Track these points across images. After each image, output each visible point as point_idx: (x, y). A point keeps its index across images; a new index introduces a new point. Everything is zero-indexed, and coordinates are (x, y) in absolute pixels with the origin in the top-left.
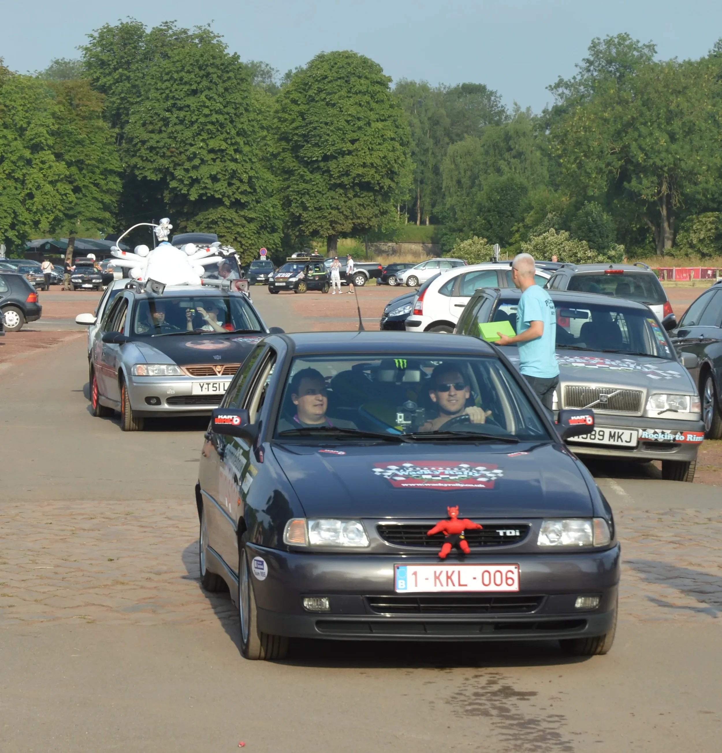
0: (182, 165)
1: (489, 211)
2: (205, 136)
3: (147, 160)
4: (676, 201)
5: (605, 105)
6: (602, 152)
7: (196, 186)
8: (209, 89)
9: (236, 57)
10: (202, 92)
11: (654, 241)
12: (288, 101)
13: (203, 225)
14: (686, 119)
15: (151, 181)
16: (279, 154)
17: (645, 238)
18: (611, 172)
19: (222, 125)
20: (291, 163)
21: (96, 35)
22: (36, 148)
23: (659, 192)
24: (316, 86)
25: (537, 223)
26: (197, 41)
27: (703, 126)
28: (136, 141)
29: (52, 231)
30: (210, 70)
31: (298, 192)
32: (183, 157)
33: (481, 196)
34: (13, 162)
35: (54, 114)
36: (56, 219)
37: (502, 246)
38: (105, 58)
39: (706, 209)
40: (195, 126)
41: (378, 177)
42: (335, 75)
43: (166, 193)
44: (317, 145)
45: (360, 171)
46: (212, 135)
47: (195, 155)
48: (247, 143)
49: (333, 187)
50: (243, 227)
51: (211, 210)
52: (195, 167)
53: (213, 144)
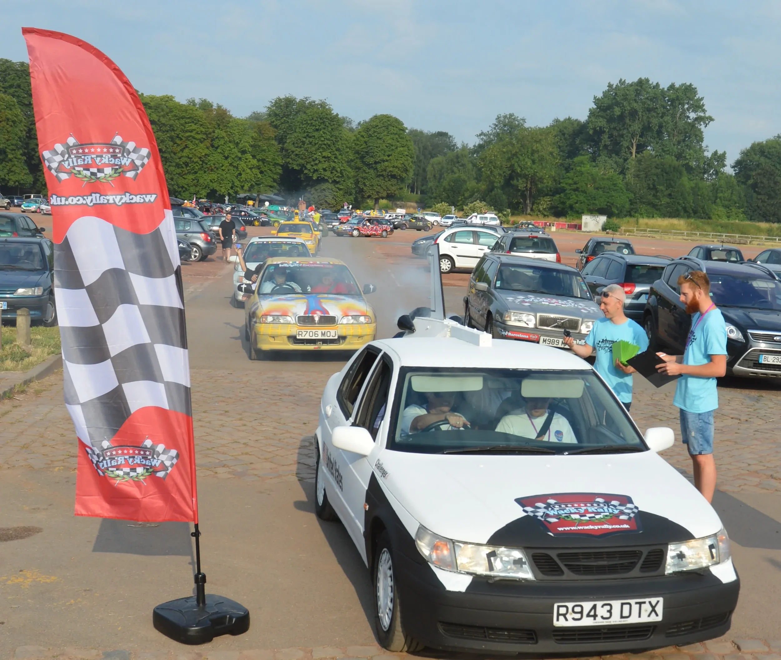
0: (310, 163)
1: (448, 190)
2: (321, 150)
3: (294, 160)
4: (534, 191)
5: (504, 146)
6: (502, 166)
7: (316, 173)
8: (324, 129)
9: (337, 115)
10: (321, 130)
11: (523, 208)
12: (359, 136)
13: (319, 191)
14: (540, 154)
15: (296, 170)
16: (354, 159)
17: (518, 207)
18: (505, 176)
19: (329, 146)
20: (359, 164)
21: (273, 101)
22: (244, 152)
23: (527, 186)
24: (372, 130)
25: (471, 196)
26: (319, 107)
27: (548, 157)
28: (289, 151)
29: (249, 191)
30: (325, 119)
31: (362, 178)
32: (311, 159)
33: (445, 183)
34: (233, 159)
35: (252, 137)
36: (251, 185)
37: (455, 207)
38: (277, 112)
39: (547, 195)
40: (317, 146)
41: (399, 172)
42: (382, 125)
43: (302, 176)
44: (372, 157)
45: (391, 169)
46: (324, 150)
47: (316, 158)
48: (340, 154)
49: (379, 176)
50: (337, 192)
51: (322, 184)
52: (316, 164)
53: (324, 154)
